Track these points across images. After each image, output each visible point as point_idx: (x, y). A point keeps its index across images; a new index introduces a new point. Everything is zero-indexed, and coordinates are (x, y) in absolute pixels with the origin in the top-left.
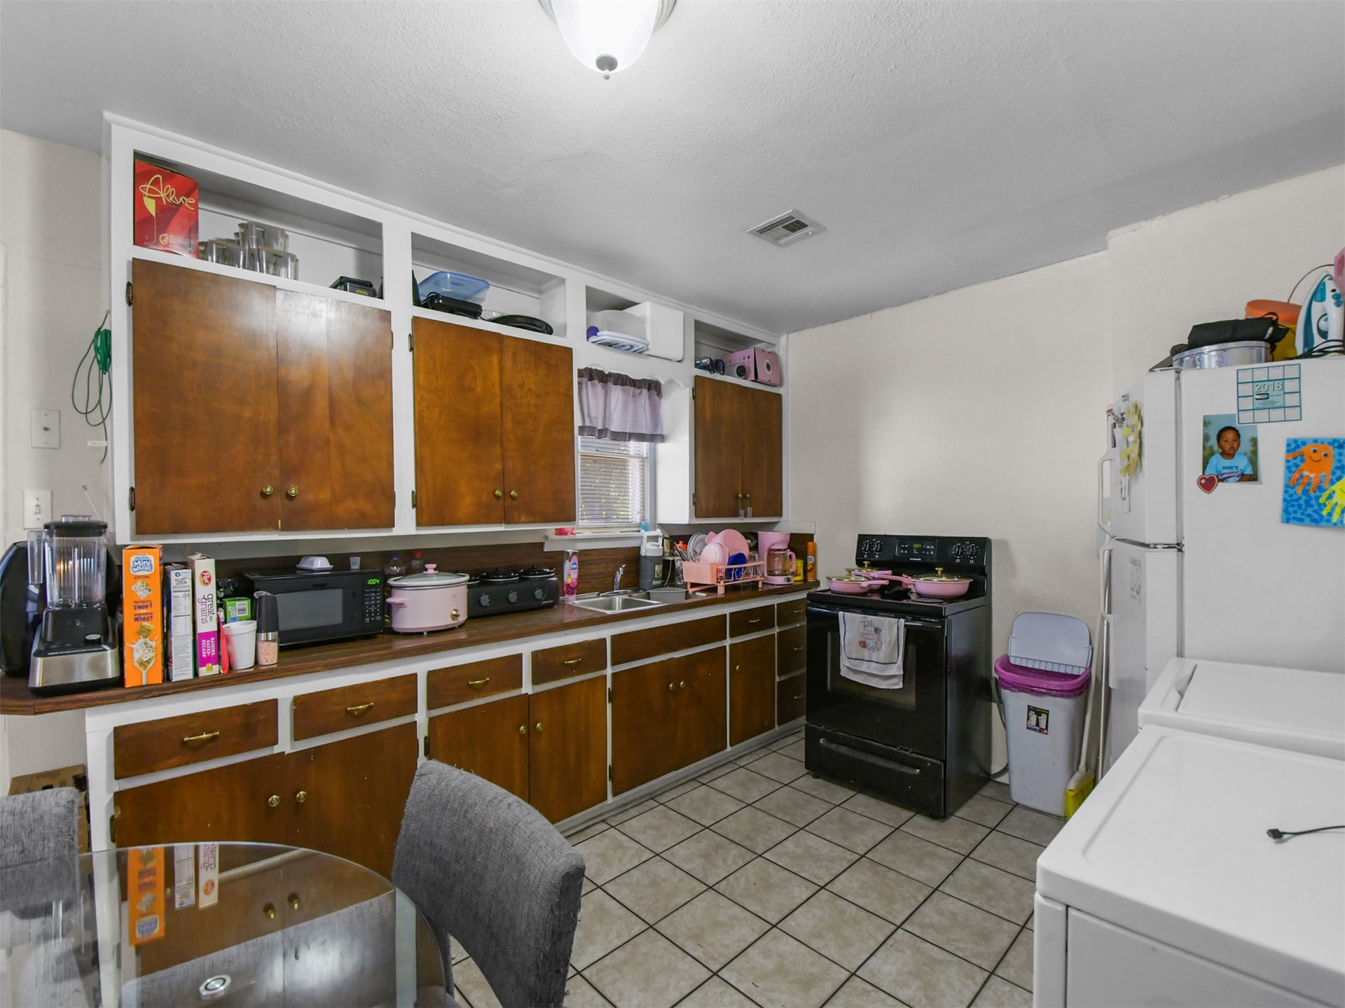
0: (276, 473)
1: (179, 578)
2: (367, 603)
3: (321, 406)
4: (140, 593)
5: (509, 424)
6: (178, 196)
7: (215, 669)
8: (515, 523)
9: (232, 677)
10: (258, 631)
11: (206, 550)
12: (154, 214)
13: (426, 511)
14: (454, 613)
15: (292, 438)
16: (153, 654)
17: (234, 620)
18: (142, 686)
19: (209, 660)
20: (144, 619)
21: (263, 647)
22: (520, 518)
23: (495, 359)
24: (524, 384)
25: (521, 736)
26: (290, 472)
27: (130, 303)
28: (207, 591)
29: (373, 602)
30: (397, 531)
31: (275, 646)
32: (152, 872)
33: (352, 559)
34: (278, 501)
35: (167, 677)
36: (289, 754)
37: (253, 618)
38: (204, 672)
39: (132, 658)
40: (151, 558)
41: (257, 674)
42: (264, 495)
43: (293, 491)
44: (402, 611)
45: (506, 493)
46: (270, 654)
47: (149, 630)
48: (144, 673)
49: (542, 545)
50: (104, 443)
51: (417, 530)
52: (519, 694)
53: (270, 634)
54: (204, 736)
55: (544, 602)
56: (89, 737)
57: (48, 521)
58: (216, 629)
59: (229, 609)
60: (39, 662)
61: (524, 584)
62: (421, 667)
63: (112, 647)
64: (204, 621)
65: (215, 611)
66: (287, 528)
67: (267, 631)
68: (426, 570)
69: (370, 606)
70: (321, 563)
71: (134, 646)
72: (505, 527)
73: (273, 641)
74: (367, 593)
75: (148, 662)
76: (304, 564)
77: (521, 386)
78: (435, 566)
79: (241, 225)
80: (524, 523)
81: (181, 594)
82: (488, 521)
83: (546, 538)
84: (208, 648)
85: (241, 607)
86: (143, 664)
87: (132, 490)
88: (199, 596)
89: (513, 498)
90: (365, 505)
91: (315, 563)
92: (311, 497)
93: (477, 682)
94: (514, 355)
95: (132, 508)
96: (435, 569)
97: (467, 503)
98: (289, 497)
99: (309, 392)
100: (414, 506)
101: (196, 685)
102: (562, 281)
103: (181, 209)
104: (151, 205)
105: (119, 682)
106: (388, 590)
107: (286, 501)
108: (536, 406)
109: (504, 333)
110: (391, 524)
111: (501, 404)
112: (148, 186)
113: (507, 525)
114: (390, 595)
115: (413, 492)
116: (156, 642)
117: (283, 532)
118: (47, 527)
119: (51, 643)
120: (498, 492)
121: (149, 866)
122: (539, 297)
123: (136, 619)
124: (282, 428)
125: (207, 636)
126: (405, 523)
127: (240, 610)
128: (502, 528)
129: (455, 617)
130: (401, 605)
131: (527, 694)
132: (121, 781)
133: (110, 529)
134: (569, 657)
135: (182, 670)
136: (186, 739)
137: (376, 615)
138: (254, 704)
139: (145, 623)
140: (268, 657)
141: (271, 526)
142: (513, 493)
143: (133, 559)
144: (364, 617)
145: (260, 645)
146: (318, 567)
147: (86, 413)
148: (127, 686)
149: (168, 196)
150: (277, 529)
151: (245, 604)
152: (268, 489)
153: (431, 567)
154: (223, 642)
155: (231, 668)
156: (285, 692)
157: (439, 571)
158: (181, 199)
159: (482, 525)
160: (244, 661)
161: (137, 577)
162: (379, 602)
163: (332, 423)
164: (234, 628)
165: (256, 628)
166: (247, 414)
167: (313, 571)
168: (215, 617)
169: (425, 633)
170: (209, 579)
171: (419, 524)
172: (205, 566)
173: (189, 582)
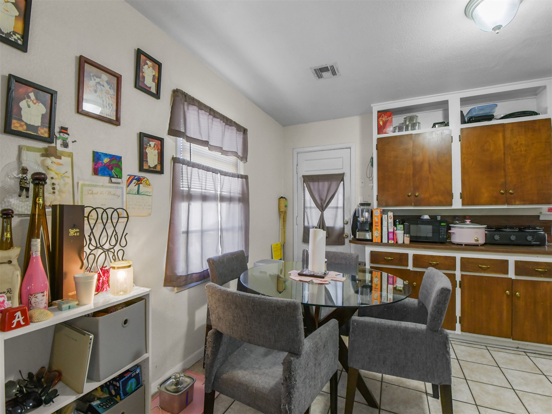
0: (412, 189)
1: (385, 217)
2: (441, 231)
3: (426, 166)
4: (376, 220)
5: (509, 161)
6: (387, 118)
7: (393, 242)
8: (513, 205)
9: (396, 244)
10: (404, 233)
11: (391, 211)
12: (382, 125)
13: (466, 199)
14: (476, 239)
15: (417, 178)
16: (378, 235)
17: (399, 230)
18: (376, 242)
19: (391, 239)
20: (377, 226)
21: (406, 238)
22: (515, 202)
23: (500, 135)
24: (518, 142)
25: (507, 295)
26: (416, 189)
27: (377, 149)
28: (391, 221)
29: (443, 230)
30: (453, 207)
31: (409, 239)
32: (377, 289)
33: (438, 217)
34: (412, 198)
35: (382, 242)
36: (411, 271)
37: (403, 230)
38: (390, 242)
39: (374, 235)
40: (378, 211)
41: (403, 245)
42: (408, 196)
43: (417, 194)
44: (454, 235)
45: (506, 191)
46: (407, 241)
47: (378, 229)
48: (377, 239)
49: (539, 216)
50: (372, 185)
51: (462, 207)
52: (507, 277)
53: (407, 235)
54: (390, 258)
55: (533, 243)
56: (366, 252)
57: (360, 203)
58: (393, 231)
59: (398, 227)
60: (358, 233)
61: (521, 233)
62: (458, 255)
63: (371, 232)
64: (390, 229)
65: (393, 226)
66: (415, 205)
67: (407, 234)
68: (466, 222)
69: (442, 232)
70: (426, 217)
71: (375, 232)
72: (507, 207)
73: (408, 237)
74: (441, 228)
75: (378, 237)
76: (422, 218)
77: (516, 143)
78: (470, 221)
79: (405, 118)
80: (518, 205)
81: (385, 221)
82: (496, 204)
83: (541, 213)
84: (391, 236)
85: (401, 227)
86: (377, 237)
87: (377, 195)
88: (389, 222)
89: (511, 194)
90: (441, 198)
91: (424, 217)
92: (422, 196)
93: (484, 266)
94: (512, 130)
95: (377, 200)
96: (470, 222)
97: (486, 195)
98: (416, 196)
99: (422, 163)
100: (461, 198)
101: (388, 245)
102: (545, 87)
103: (388, 121)
104: (381, 123)
105: (371, 240)
106: (449, 228)
107: (415, 198)
108: (526, 151)
109: (505, 123)
110: (451, 205)
111: (504, 154)
112: (381, 118)
113: (508, 206)
114: (450, 230)
115: (461, 193)
116: (379, 232)
117: (414, 207)
118: (360, 204)
119: (360, 229)
120: (502, 191)
121: (377, 287)
122: (535, 97)
123: (375, 226)
124: (414, 175)
125: (391, 232)
126: (457, 204)
127: (400, 228)
128: (505, 207)
129: (477, 240)
130: (453, 233)
131: (511, 278)
132: (372, 264)
133: (372, 204)
134: (539, 267)
135: (385, 241)
136: (385, 258)
137: (444, 236)
138: (402, 253)
139: (377, 227)
140: (406, 241)
141: (411, 205)
142: (511, 191)
143: (375, 211)
144: (439, 235)
145: (404, 237)
146: (426, 218)
147: (369, 178)
148: (373, 242)
149: (385, 119)
150: (412, 206)
151: (402, 226)
152: (410, 194)
153: (468, 221)
154: (395, 235)
155: (397, 242)
156: (411, 252)
157: (472, 223)
158: (388, 118)
159: (493, 206)
160: (400, 241)
161: (376, 216)
162: (445, 231)
163: (430, 172)
164: (398, 232)
165: (403, 232)
166: (404, 173)
167: (423, 219)
168: (393, 228)
169: (464, 245)
170: (391, 218)
171: (463, 204)
172: (391, 214)
173: (387, 218)
